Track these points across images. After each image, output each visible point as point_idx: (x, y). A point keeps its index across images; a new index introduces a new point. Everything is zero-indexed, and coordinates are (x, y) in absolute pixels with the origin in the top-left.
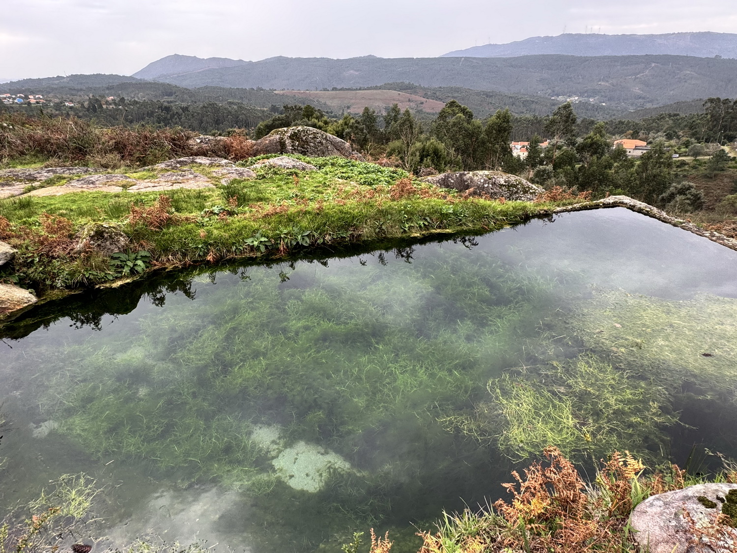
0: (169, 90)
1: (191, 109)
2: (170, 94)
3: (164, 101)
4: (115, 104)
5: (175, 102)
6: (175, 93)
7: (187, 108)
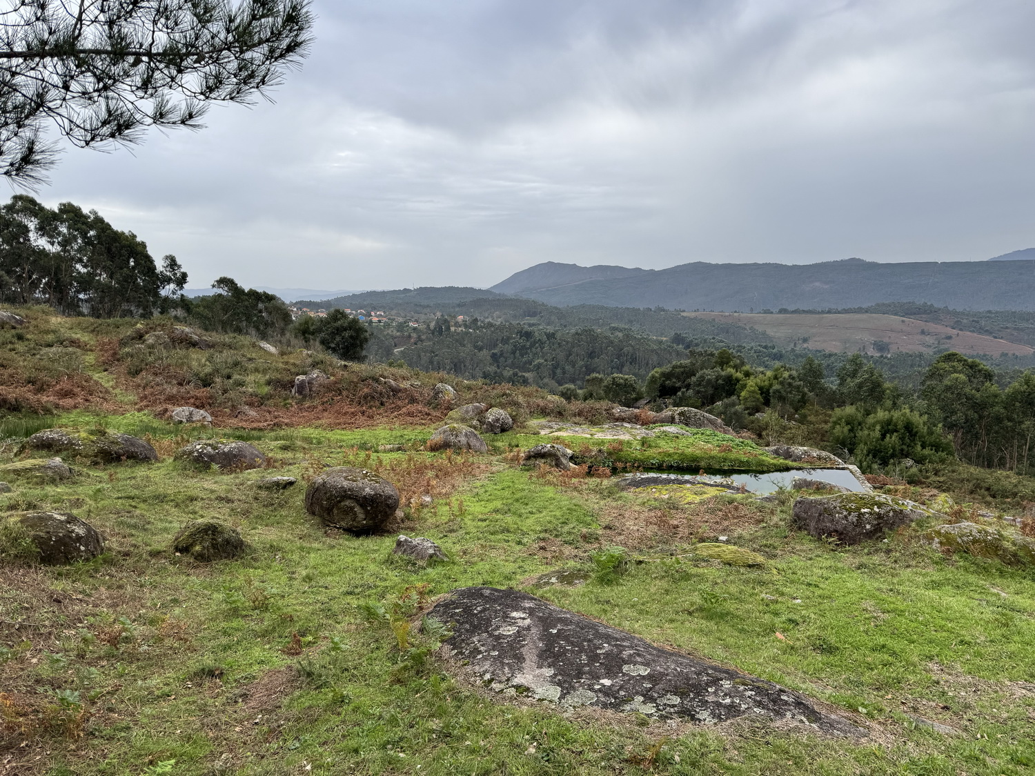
0: (532, 309)
1: (558, 335)
2: (533, 314)
3: (524, 324)
4: (466, 326)
5: (539, 325)
6: (540, 313)
7: (553, 334)
